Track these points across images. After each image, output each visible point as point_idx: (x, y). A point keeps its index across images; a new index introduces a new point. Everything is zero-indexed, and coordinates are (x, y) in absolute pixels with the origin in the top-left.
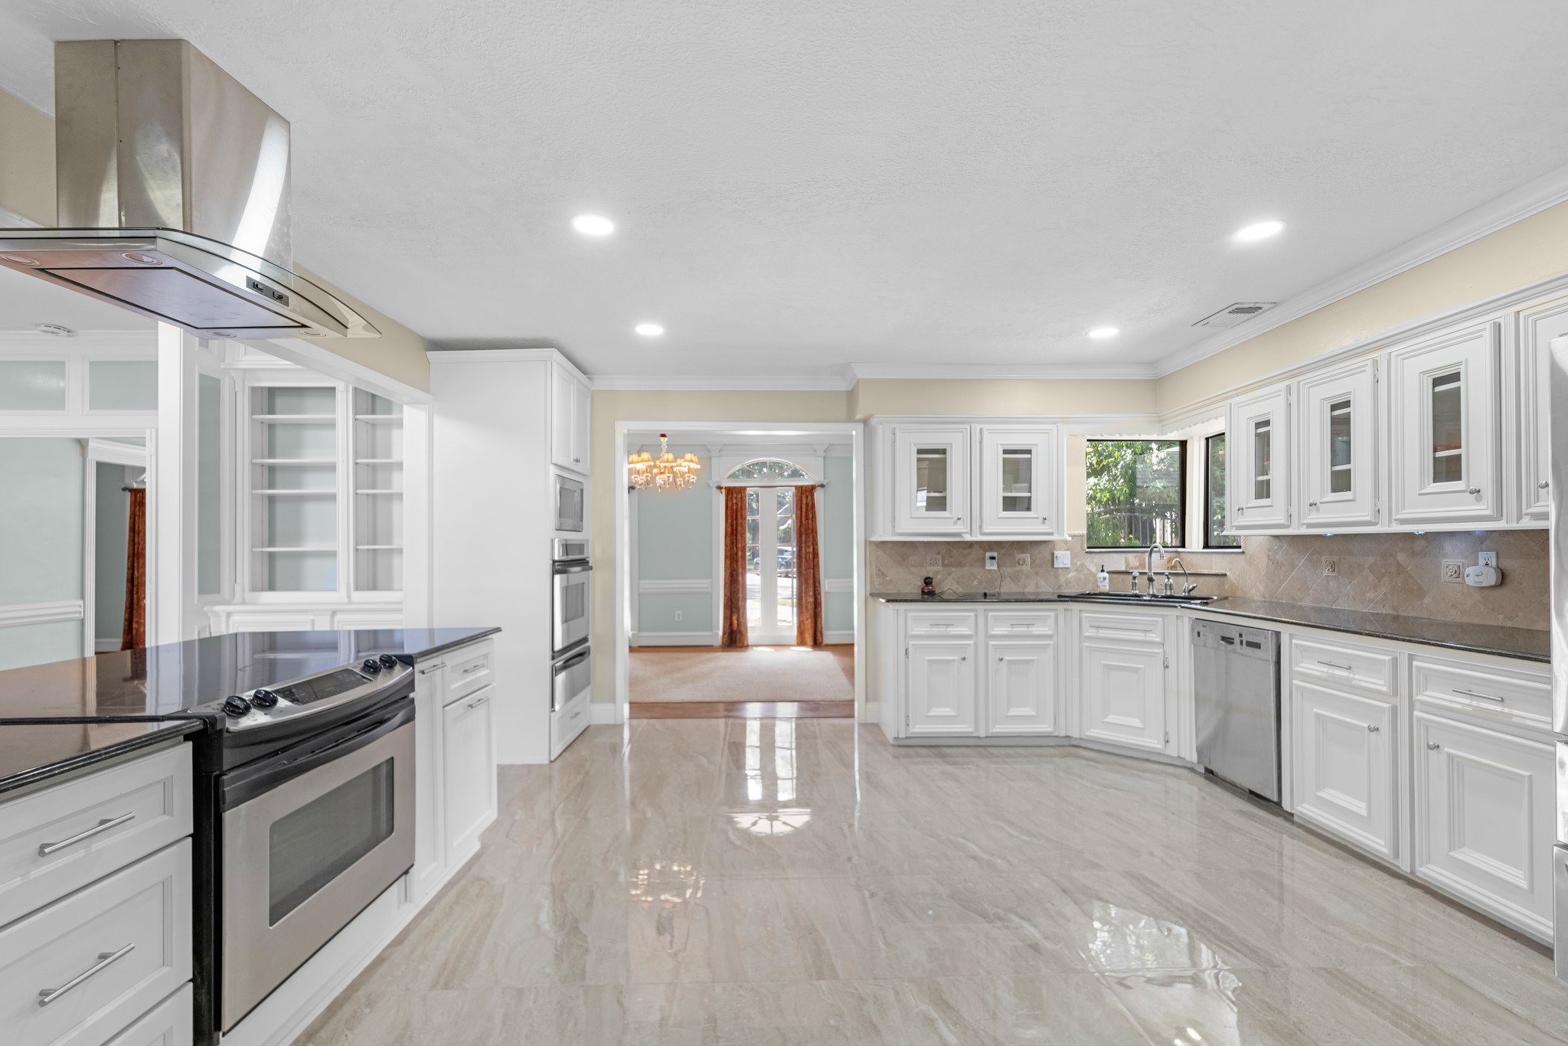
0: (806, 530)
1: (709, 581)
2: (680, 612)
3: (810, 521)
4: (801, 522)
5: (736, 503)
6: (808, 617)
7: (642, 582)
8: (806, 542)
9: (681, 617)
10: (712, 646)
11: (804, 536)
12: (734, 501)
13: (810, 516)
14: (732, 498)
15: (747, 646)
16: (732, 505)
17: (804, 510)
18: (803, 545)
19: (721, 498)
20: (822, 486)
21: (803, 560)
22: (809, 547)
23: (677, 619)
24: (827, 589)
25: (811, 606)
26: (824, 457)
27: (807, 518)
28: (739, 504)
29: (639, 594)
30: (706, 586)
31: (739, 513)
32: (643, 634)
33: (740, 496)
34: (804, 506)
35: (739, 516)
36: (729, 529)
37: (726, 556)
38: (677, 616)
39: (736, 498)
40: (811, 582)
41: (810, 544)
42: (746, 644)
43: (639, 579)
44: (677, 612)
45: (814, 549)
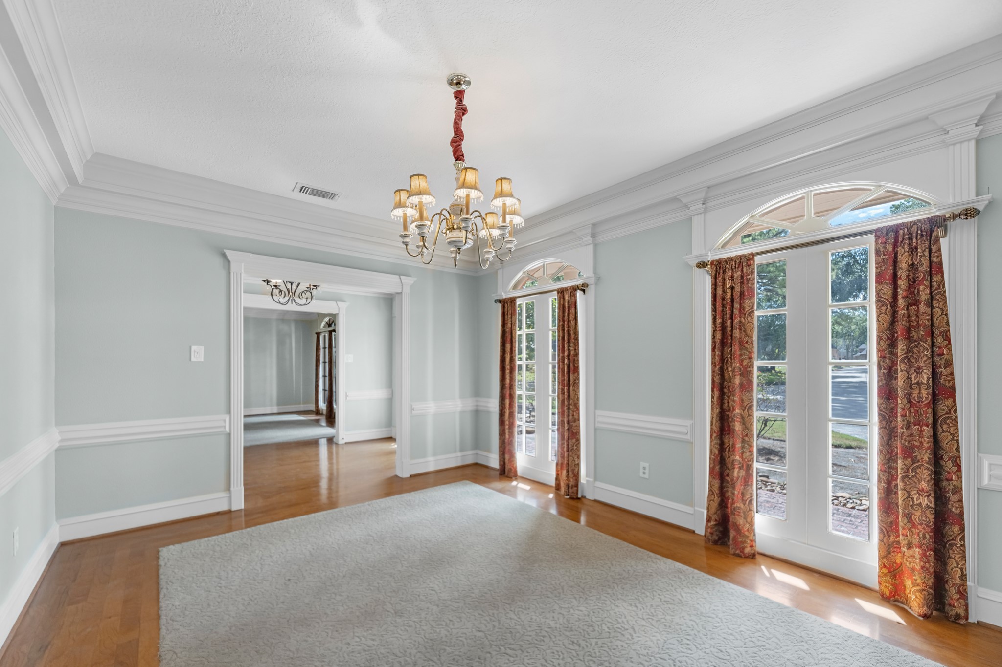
0: (908, 330)
1: (688, 423)
2: (647, 465)
3: (922, 308)
4: (894, 313)
5: (732, 288)
6: (915, 541)
7: (598, 412)
8: (908, 360)
9: (647, 471)
10: (693, 532)
11: (901, 346)
12: (728, 284)
13: (924, 295)
14: (724, 280)
15: (753, 557)
16: (724, 292)
17: (902, 283)
18: (901, 367)
19: (704, 282)
20: (970, 213)
21: (901, 402)
22: (919, 371)
23: (641, 475)
24: (986, 481)
25: (924, 516)
26: (978, 142)
27: (913, 302)
28: (738, 289)
29: (596, 429)
30: (684, 430)
31: (736, 306)
32: (599, 484)
33: (739, 273)
34: (902, 273)
35: (736, 312)
36: (719, 336)
37: (713, 381)
38: (642, 470)
39: (732, 279)
40: (926, 456)
41: (924, 362)
42: (747, 550)
43: (596, 408)
44: (643, 464)
45: (935, 375)
